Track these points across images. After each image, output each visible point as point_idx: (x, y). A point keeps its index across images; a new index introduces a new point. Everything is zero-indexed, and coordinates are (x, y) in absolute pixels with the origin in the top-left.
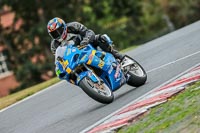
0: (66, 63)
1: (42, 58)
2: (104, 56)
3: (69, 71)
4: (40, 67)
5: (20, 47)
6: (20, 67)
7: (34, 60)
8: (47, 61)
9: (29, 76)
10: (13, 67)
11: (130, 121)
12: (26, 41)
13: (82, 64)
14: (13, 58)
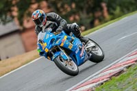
0: (45, 44)
1: (77, 17)
2: (73, 40)
3: (47, 50)
7: (72, 19)
8: (81, 19)
12: (66, 6)
13: (56, 46)
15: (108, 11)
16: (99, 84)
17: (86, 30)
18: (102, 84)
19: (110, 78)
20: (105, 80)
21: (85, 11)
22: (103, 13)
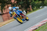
11: (42, 25)
22: (30, 9)
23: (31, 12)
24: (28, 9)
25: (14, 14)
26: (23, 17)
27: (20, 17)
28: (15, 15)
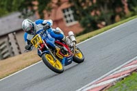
1: (98, 12)
4: (96, 18)
5: (83, 4)
6: (83, 18)
7: (93, 14)
8: (102, 14)
9: (89, 25)
10: (78, 18)
14: (78, 12)
15: (129, 7)
16: (119, 79)
17: (106, 25)
18: (123, 79)
19: (131, 73)
20: (126, 75)
21: (106, 7)
22: (124, 9)
23: (127, 18)
24: (119, 10)
25: (38, 43)
26: (65, 52)
27: (56, 51)
28: (40, 44)
